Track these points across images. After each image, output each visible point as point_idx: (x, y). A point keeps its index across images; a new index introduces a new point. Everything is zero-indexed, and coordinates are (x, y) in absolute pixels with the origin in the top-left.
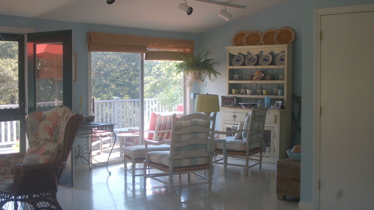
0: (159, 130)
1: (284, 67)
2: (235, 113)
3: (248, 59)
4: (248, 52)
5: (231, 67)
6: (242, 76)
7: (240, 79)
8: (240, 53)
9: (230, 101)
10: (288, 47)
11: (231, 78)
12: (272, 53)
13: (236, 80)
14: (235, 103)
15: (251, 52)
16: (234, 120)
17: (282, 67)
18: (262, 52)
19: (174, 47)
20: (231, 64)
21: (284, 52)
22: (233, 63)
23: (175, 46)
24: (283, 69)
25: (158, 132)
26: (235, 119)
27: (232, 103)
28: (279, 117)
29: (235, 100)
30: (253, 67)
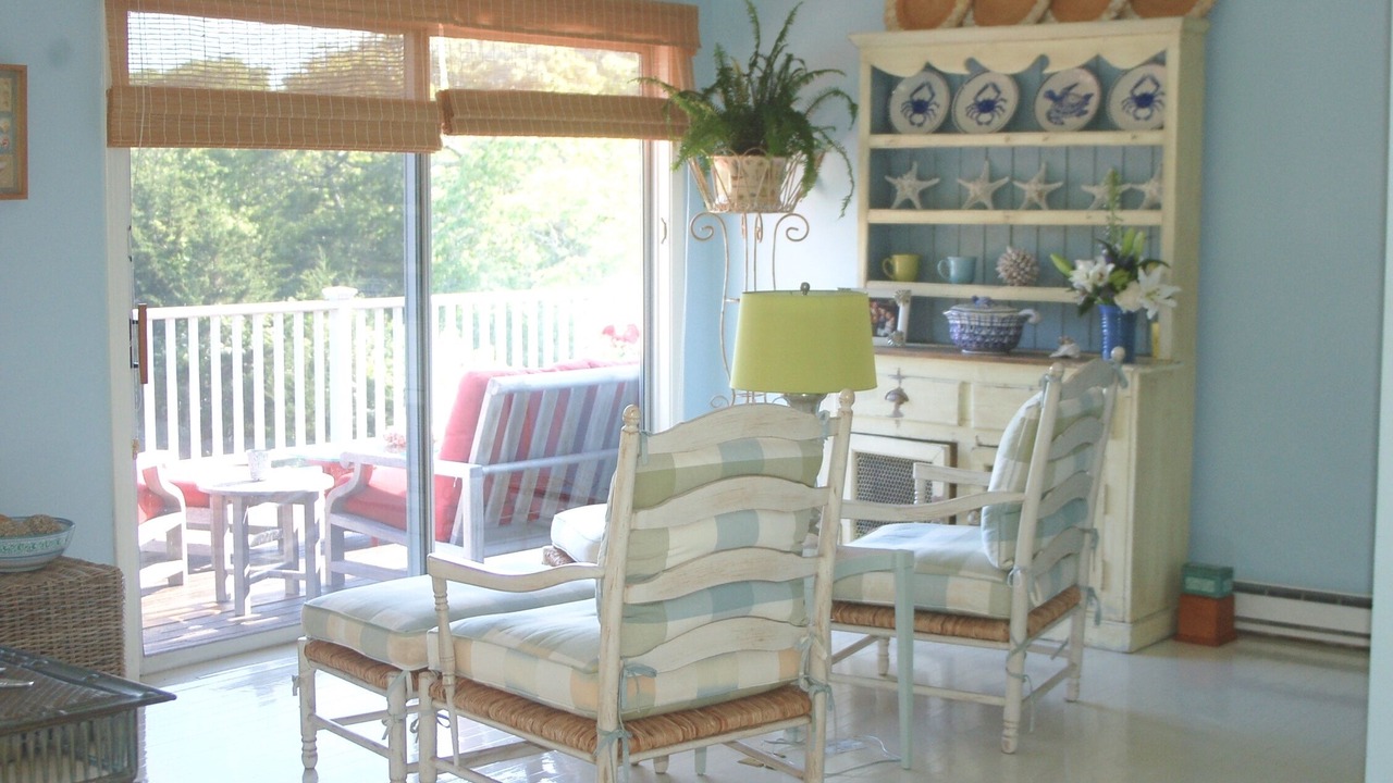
0: (494, 460)
1: (1165, 133)
2: (899, 377)
3: (1051, 95)
4: (971, 63)
5: (883, 141)
6: (935, 186)
7: (929, 200)
8: (929, 68)
9: (879, 315)
10: (1185, 31)
11: (881, 196)
12: (1096, 67)
13: (908, 205)
14: (900, 328)
15: (984, 62)
16: (897, 414)
17: (1150, 138)
18: (1043, 61)
19: (591, 37)
20: (883, 125)
21: (1159, 60)
22: (897, 115)
23: (593, 31)
24: (1155, 151)
25: (486, 469)
26: (903, 408)
27: (889, 324)
28: (1135, 404)
29: (903, 311)
30: (999, 140)
